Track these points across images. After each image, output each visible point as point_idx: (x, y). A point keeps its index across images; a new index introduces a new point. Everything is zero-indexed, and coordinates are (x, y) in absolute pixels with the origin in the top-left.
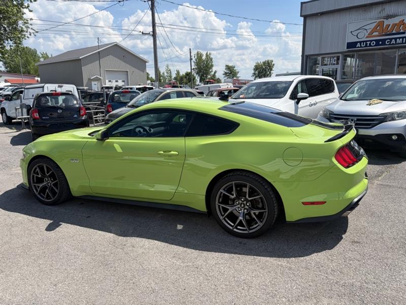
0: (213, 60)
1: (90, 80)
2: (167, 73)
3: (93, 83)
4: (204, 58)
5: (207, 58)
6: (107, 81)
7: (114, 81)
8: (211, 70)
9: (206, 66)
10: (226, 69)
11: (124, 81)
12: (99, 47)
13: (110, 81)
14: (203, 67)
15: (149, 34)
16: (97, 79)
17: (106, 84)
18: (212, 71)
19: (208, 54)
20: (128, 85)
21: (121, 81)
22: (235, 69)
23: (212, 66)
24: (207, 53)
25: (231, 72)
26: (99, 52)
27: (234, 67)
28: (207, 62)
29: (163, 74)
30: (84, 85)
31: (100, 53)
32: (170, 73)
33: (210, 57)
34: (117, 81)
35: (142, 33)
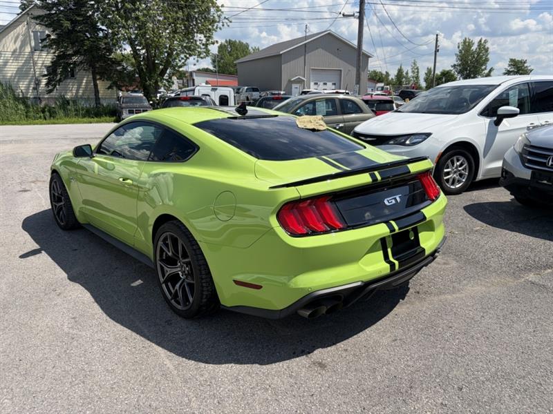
0: (489, 50)
1: (290, 82)
2: (413, 72)
3: (294, 86)
4: (474, 48)
5: (480, 49)
6: (312, 84)
7: (322, 83)
8: (483, 67)
9: (477, 61)
10: (510, 65)
11: (334, 84)
12: (306, 38)
13: (316, 84)
14: (472, 62)
15: (353, 15)
16: (300, 81)
17: (310, 88)
18: (485, 69)
19: (483, 42)
20: (340, 89)
21: (331, 83)
22: (526, 65)
23: (487, 60)
24: (480, 41)
25: (518, 71)
26: (305, 44)
27: (525, 63)
28: (478, 54)
29: (407, 73)
30: (283, 89)
31: (307, 46)
32: (418, 72)
33: (484, 48)
34: (325, 84)
35: (343, 15)
